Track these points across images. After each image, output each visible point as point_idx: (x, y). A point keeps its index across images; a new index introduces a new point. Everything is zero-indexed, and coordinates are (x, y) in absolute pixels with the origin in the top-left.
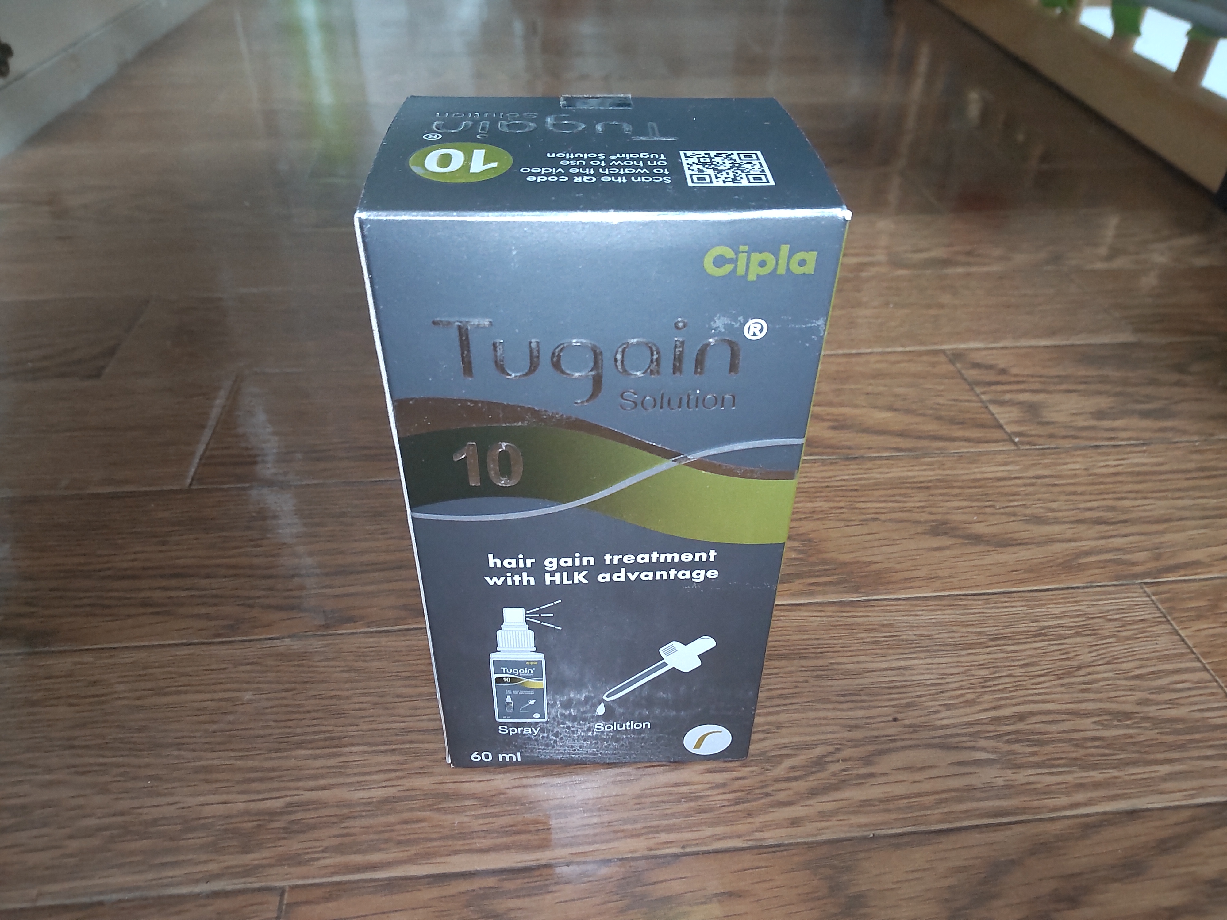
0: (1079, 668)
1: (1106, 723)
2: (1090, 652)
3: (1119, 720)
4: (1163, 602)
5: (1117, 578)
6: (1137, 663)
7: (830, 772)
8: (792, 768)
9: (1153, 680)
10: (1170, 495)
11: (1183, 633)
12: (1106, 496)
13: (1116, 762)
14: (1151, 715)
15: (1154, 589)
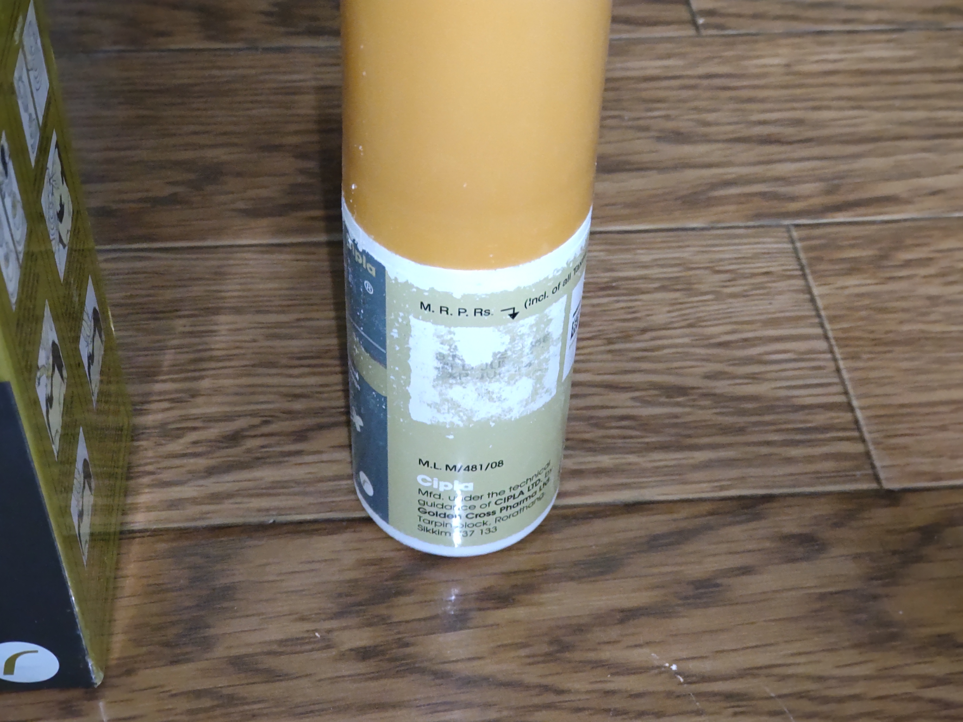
0: (644, 331)
1: (649, 399)
2: (669, 312)
3: (668, 397)
4: (807, 249)
5: (758, 216)
6: (729, 328)
7: (244, 447)
8: (195, 443)
9: (744, 348)
10: (897, 103)
11: (816, 291)
12: (795, 105)
13: (639, 446)
14: (718, 391)
15: (804, 233)
